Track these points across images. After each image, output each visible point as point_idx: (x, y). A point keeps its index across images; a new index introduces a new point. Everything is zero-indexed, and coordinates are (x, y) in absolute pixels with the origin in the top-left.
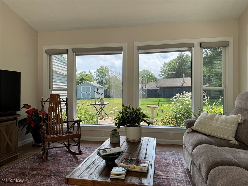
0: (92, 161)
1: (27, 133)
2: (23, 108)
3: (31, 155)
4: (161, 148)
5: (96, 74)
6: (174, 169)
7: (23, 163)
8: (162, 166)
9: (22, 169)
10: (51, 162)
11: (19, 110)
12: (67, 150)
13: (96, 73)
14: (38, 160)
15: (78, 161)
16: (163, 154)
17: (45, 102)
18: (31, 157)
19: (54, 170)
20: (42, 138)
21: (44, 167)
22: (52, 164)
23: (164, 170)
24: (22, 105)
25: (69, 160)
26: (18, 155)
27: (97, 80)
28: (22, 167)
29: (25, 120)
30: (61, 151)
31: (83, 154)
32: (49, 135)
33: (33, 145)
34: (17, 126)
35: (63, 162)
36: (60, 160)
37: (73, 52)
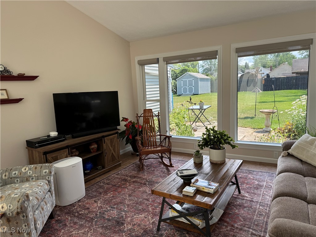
0: (173, 178)
1: (126, 144)
2: (122, 121)
3: (130, 163)
4: (260, 167)
6: (263, 192)
7: (125, 171)
8: (251, 187)
9: (124, 176)
10: (147, 171)
11: (119, 125)
12: (161, 161)
14: (137, 169)
15: (170, 173)
16: (258, 175)
17: (139, 117)
18: (130, 165)
19: (149, 180)
20: (138, 149)
21: (141, 176)
22: (147, 174)
23: (251, 192)
24: (121, 119)
25: (162, 171)
26: (121, 163)
27: (203, 67)
28: (125, 174)
29: (124, 132)
30: (155, 162)
31: (174, 167)
32: (144, 147)
33: (132, 154)
34: (118, 139)
35: (156, 173)
36: (154, 170)
37: (164, 61)
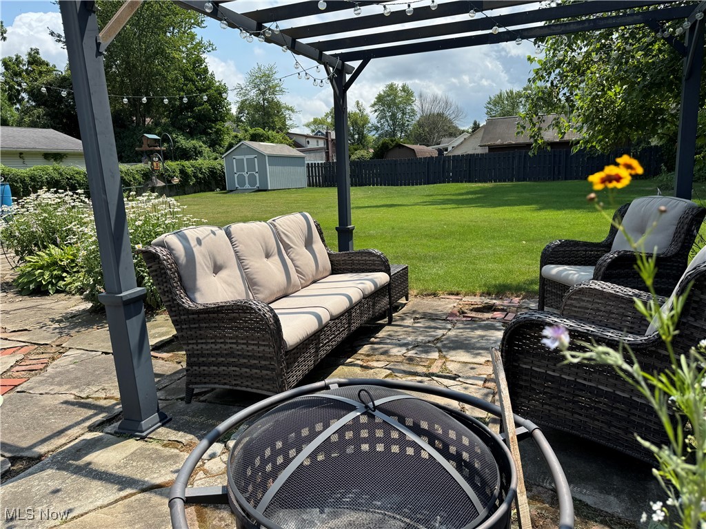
5: (376, 111)
13: (376, 107)
